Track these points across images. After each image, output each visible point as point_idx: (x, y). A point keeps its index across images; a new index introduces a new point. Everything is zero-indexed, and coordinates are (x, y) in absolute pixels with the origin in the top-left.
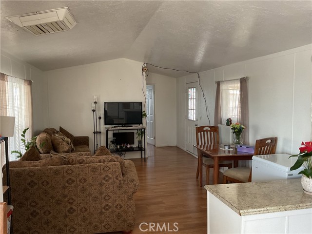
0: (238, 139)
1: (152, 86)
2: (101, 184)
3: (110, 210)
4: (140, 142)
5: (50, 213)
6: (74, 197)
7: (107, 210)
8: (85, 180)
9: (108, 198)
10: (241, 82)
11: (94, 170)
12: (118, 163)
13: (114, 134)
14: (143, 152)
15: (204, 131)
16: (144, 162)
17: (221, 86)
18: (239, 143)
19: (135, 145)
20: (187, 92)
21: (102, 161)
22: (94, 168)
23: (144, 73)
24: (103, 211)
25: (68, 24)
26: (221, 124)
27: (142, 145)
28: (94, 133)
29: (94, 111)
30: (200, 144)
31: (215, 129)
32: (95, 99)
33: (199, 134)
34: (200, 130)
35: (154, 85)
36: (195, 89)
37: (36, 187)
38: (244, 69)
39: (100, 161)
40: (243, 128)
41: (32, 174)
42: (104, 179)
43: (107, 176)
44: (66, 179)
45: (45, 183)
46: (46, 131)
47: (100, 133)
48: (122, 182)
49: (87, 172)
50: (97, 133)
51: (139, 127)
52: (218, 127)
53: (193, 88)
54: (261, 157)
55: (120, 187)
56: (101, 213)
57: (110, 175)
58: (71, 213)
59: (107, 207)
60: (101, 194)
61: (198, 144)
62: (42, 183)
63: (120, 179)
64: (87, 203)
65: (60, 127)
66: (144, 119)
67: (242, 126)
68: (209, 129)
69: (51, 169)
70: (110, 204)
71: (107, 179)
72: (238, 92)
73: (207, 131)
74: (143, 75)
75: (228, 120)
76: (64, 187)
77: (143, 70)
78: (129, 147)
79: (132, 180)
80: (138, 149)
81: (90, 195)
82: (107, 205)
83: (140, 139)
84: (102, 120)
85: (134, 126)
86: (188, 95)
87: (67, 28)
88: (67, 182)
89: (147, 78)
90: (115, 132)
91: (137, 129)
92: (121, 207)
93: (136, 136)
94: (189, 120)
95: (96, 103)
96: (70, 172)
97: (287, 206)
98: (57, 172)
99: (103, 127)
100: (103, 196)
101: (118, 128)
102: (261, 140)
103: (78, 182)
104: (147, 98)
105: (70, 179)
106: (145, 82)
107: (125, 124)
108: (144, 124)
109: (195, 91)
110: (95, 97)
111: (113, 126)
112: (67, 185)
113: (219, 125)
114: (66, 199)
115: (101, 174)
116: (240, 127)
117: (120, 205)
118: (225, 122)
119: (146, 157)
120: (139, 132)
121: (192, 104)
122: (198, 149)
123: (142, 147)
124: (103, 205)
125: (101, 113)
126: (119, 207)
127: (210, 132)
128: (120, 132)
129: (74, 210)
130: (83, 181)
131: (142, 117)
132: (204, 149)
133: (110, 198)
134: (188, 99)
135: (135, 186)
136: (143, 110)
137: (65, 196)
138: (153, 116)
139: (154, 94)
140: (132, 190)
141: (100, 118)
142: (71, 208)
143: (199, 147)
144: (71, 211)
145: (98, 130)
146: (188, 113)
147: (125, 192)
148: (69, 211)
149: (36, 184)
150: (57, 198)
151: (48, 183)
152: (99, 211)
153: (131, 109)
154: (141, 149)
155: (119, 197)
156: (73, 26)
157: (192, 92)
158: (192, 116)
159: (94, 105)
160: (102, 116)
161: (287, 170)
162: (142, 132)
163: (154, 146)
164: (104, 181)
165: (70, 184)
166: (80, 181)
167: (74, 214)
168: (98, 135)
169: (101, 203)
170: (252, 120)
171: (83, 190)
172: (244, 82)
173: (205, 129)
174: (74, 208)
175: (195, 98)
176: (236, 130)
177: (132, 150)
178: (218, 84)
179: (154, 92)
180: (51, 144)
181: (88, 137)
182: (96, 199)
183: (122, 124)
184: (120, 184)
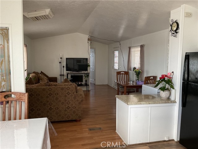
0: (138, 77)
1: (94, 50)
2: (66, 96)
3: (70, 109)
4: (86, 81)
5: (40, 110)
6: (52, 102)
7: (68, 109)
8: (58, 94)
9: (69, 103)
10: (141, 47)
11: (62, 89)
12: (74, 86)
13: (71, 76)
14: (88, 86)
15: (121, 74)
16: (88, 92)
17: (131, 49)
18: (138, 80)
19: (83, 83)
20: (114, 53)
21: (66, 85)
22: (62, 88)
23: (89, 42)
24: (67, 109)
25: (50, 16)
26: (131, 70)
27: (87, 83)
28: (60, 75)
29: (60, 63)
30: (119, 80)
31: (127, 73)
32: (61, 56)
33: (118, 75)
34: (119, 73)
35: (95, 49)
36: (118, 51)
37: (33, 97)
38: (143, 40)
39: (65, 85)
40: (141, 72)
41: (31, 90)
42: (67, 93)
43: (69, 92)
44: (48, 93)
45: (38, 95)
46: (34, 73)
47: (64, 75)
48: (76, 95)
49: (59, 90)
50: (62, 75)
51: (86, 72)
52: (129, 72)
53: (117, 50)
54: (147, 85)
55: (75, 98)
56: (66, 110)
57: (70, 92)
58: (51, 110)
59: (68, 108)
60: (66, 101)
61: (117, 81)
62: (37, 95)
63: (75, 94)
64: (58, 105)
65: (41, 71)
66: (88, 68)
67: (140, 71)
68: (124, 73)
69: (41, 88)
70: (70, 106)
71: (68, 93)
72: (139, 53)
73: (123, 74)
74: (88, 43)
75: (134, 68)
76: (47, 97)
77: (88, 40)
78: (80, 83)
79: (81, 95)
80: (85, 85)
81: (60, 101)
82: (69, 106)
83: (86, 79)
84: (65, 68)
85: (83, 72)
86: (114, 55)
87: (50, 18)
88: (49, 94)
89: (90, 45)
90: (72, 75)
91: (85, 74)
92: (75, 108)
93: (84, 77)
94: (114, 69)
95: (61, 58)
96: (50, 89)
97: (150, 102)
98: (44, 90)
99: (65, 72)
100: (67, 102)
101: (74, 73)
102: (147, 77)
103: (54, 95)
104: (90, 56)
105: (50, 93)
106: (89, 47)
107: (78, 70)
108: (89, 71)
109: (118, 52)
110: (61, 55)
111: (71, 71)
112: (48, 96)
113: (129, 71)
114: (48, 103)
115: (66, 91)
116: (139, 71)
117: (75, 107)
118: (132, 69)
119: (90, 89)
120: (86, 75)
121: (116, 60)
122: (117, 83)
123: (87, 84)
124: (67, 106)
125: (64, 64)
126: (74, 107)
127: (124, 74)
128: (75, 75)
129: (52, 109)
130: (56, 94)
131: (87, 67)
132: (121, 83)
133: (70, 103)
134: (114, 57)
135: (82, 97)
136: (88, 63)
137: (48, 102)
138: (94, 67)
139: (95, 54)
140: (81, 100)
141: (64, 67)
142: (51, 108)
143: (118, 82)
144: (51, 109)
145: (63, 74)
146: (114, 65)
147: (78, 100)
148: (49, 109)
149: (34, 95)
150: (43, 102)
151: (39, 95)
152: (65, 109)
153: (82, 63)
154: (86, 85)
155: (74, 103)
156: (52, 17)
157: (116, 53)
158: (116, 67)
159: (60, 59)
160: (65, 66)
161: (157, 90)
162: (88, 75)
163: (95, 84)
164: (67, 95)
165: (50, 96)
166: (55, 94)
167: (52, 111)
168: (63, 76)
169: (65, 106)
170: (146, 68)
171: (57, 99)
172: (142, 47)
173: (121, 73)
174: (52, 107)
175: (118, 56)
176: (137, 73)
177: (81, 85)
178: (130, 48)
179: (95, 53)
180: (37, 79)
181: (57, 78)
182: (63, 103)
183: (76, 71)
184: (75, 96)
